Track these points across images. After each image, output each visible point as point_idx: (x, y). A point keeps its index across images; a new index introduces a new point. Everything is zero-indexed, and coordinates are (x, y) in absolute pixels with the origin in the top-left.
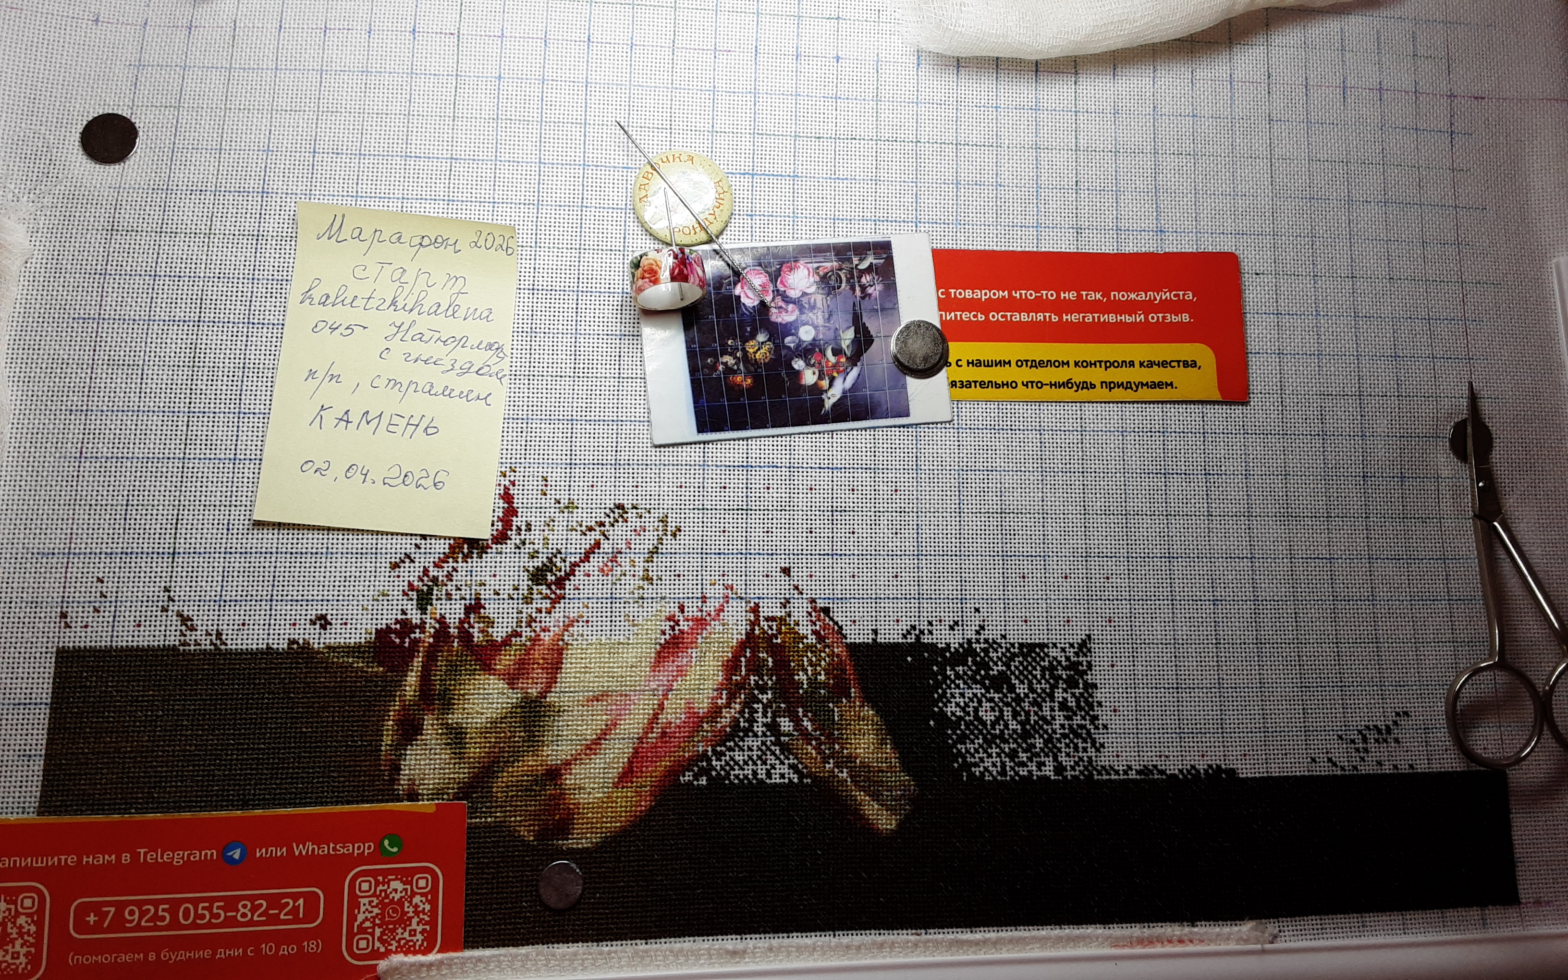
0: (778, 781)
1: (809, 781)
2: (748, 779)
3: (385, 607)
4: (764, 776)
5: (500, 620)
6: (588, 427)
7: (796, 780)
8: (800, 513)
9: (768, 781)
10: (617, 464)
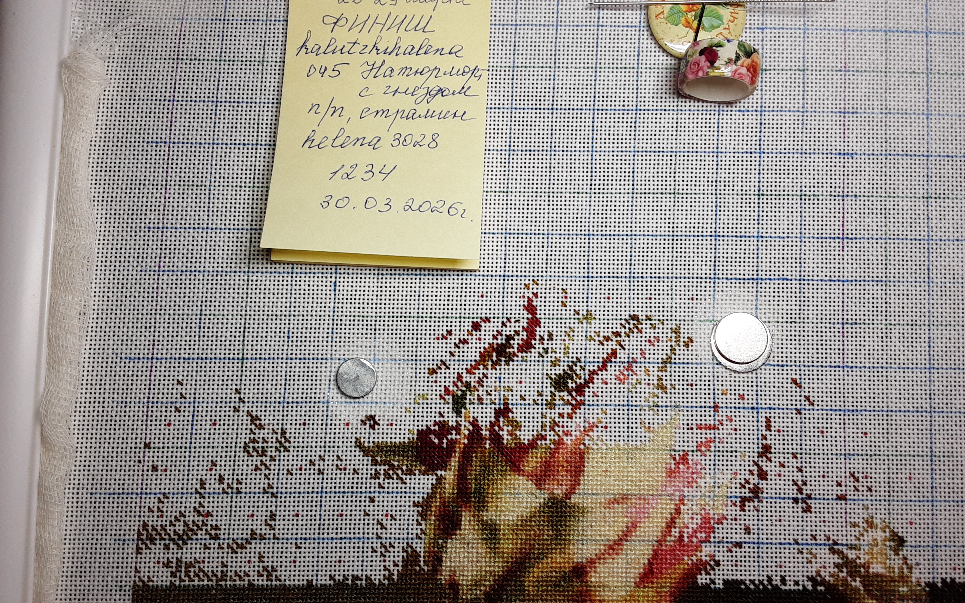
0: (792, 587)
1: (822, 588)
2: (763, 584)
3: (425, 410)
4: (779, 583)
5: (527, 424)
6: (604, 241)
7: (810, 588)
8: (811, 325)
9: (783, 587)
10: (631, 277)
